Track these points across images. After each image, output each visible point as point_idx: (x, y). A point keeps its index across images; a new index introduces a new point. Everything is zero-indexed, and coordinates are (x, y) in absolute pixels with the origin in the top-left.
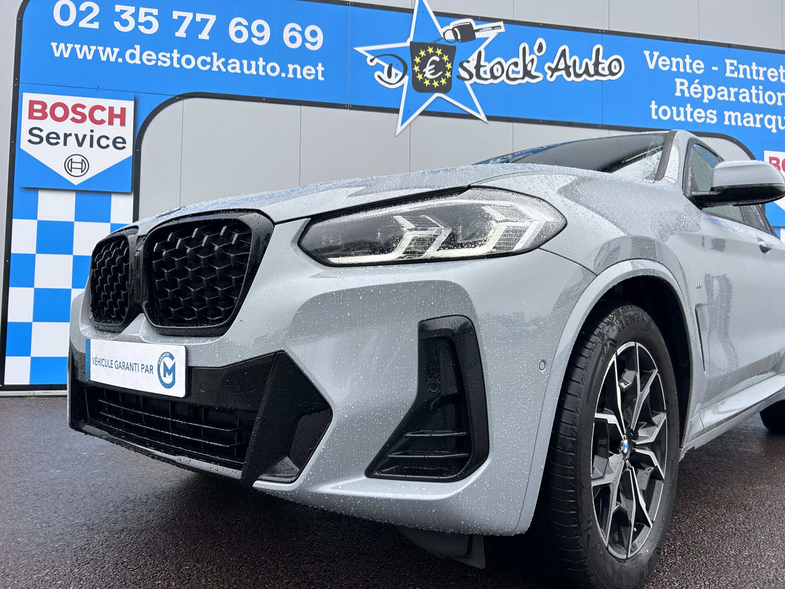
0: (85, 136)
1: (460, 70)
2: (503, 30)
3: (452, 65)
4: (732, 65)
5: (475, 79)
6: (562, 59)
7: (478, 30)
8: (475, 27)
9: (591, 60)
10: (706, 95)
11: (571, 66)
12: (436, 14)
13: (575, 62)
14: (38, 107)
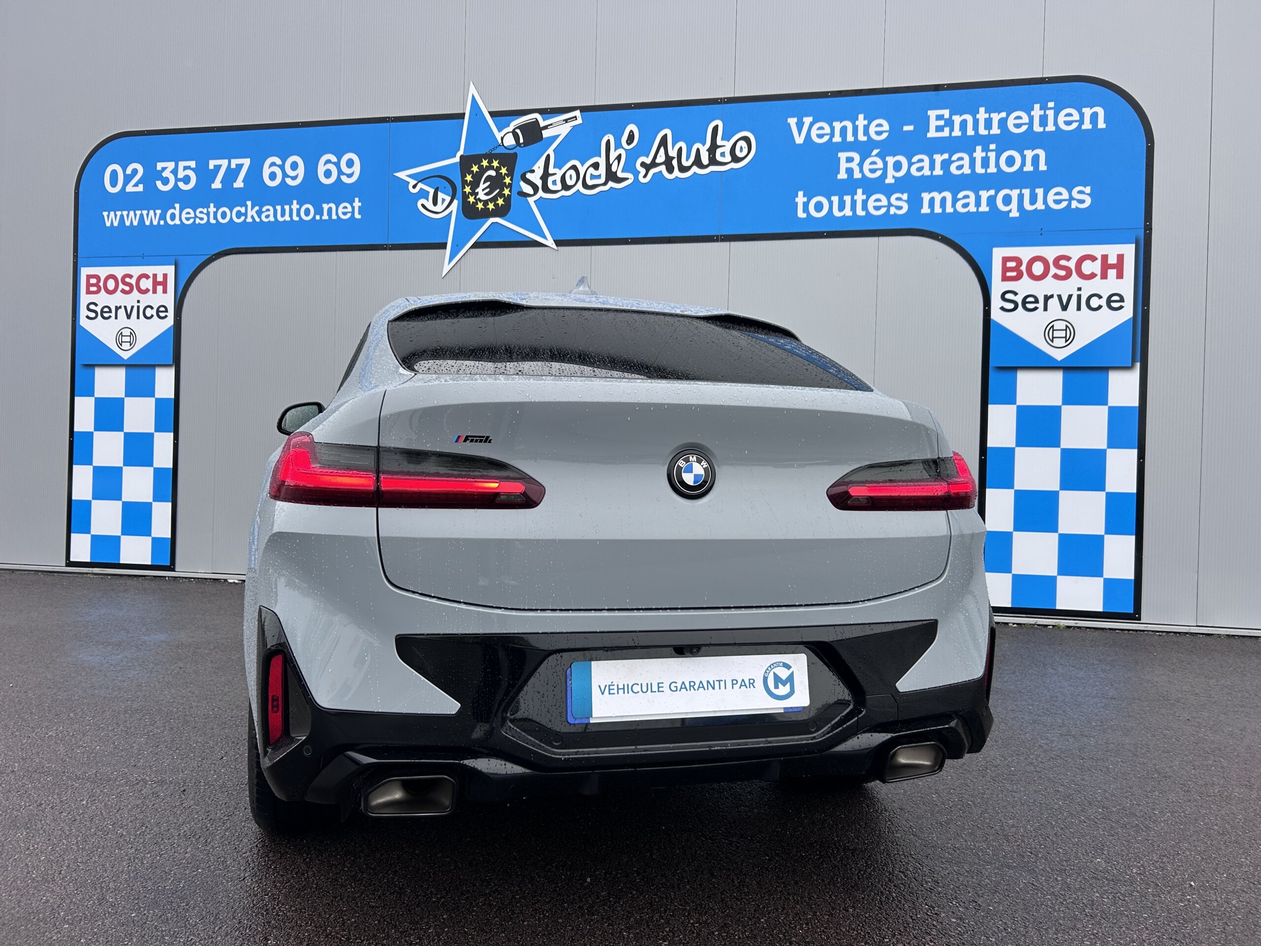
0: (132, 307)
1: (522, 184)
2: (579, 121)
3: (511, 180)
4: (939, 118)
5: (541, 193)
6: (662, 150)
7: (546, 127)
8: (542, 124)
9: (704, 144)
10: (891, 172)
11: (674, 158)
12: (493, 114)
13: (680, 150)
14: (93, 281)
